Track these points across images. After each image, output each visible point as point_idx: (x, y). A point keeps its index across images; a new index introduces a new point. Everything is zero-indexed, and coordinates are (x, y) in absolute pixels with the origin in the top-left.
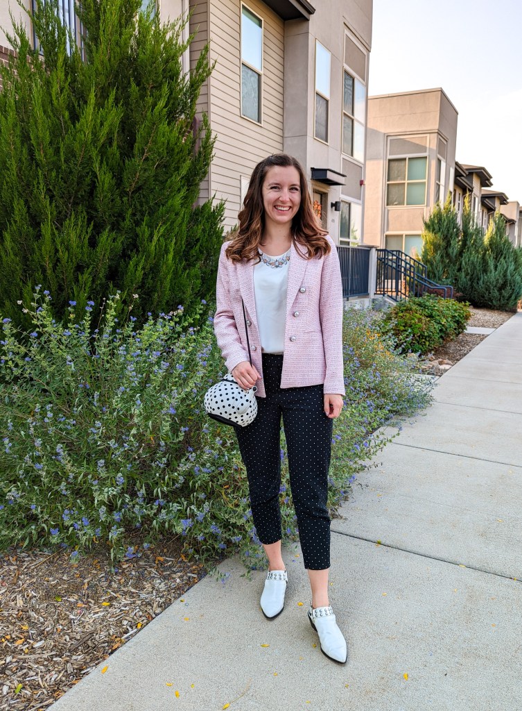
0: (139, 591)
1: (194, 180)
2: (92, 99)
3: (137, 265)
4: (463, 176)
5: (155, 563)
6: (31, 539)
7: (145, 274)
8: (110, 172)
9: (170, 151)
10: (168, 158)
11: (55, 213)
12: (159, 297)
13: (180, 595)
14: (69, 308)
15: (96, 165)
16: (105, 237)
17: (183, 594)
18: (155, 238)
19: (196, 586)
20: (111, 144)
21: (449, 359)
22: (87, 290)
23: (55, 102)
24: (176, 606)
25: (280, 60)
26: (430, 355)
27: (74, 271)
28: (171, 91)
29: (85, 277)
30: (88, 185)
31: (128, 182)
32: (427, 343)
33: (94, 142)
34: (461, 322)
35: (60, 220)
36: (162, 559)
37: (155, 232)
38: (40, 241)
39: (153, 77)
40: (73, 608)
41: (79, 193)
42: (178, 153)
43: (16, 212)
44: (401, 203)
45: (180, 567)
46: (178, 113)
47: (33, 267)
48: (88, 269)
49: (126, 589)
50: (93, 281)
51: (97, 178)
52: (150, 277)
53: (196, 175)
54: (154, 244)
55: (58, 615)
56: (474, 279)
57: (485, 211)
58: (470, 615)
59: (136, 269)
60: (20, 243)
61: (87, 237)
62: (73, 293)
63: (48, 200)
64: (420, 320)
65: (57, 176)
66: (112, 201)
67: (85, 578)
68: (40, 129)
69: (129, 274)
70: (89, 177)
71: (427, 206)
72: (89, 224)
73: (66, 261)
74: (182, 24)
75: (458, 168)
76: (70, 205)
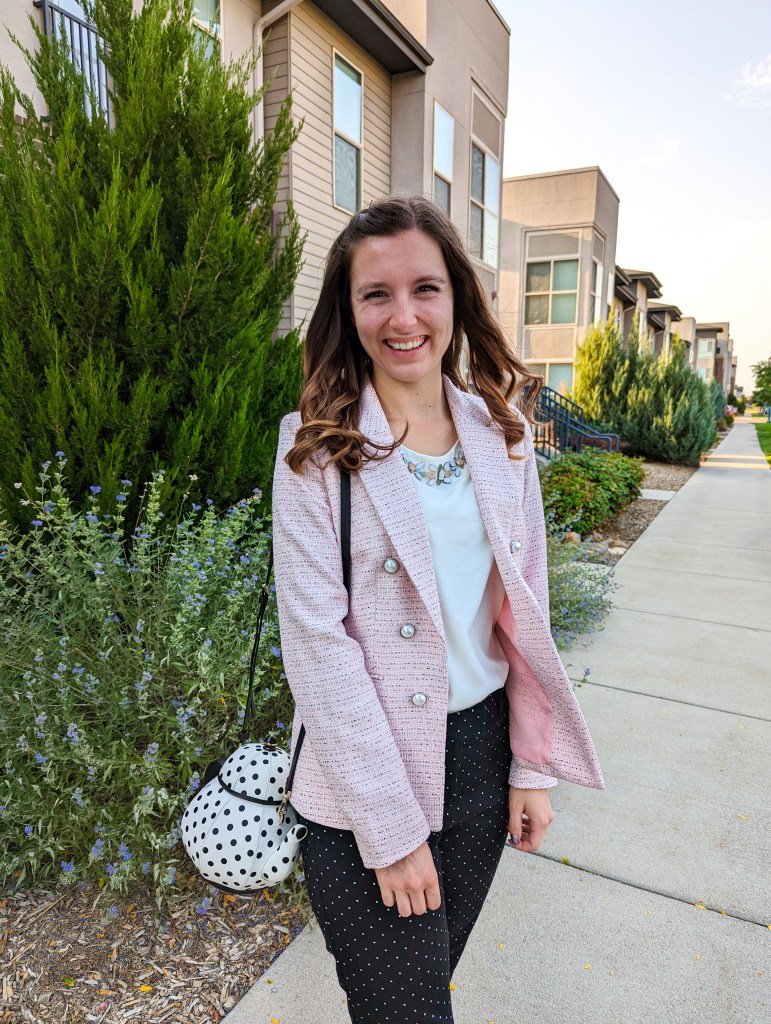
0: (198, 960)
1: (274, 299)
2: (117, 173)
3: (192, 427)
4: (625, 284)
5: (222, 907)
6: (29, 870)
7: (204, 439)
8: (148, 287)
9: (238, 254)
10: (235, 265)
11: (67, 350)
12: (226, 472)
13: (263, 969)
14: (91, 498)
15: (127, 276)
16: (143, 386)
17: (267, 968)
18: (220, 387)
19: (287, 952)
20: (148, 244)
21: (622, 539)
22: (118, 466)
23: (64, 184)
24: (259, 993)
25: (385, 128)
26: (597, 535)
27: (98, 438)
28: (238, 163)
29: (116, 446)
30: (116, 307)
31: (176, 300)
32: (593, 518)
33: (122, 241)
34: (634, 486)
35: (75, 359)
36: (233, 898)
37: (220, 377)
38: (44, 393)
39: (211, 141)
40: (92, 1000)
41: (103, 320)
42: (250, 258)
43: (7, 351)
44: (544, 321)
45: (262, 912)
46: (249, 199)
47: (36, 432)
48: (119, 433)
49: (176, 959)
50: (127, 452)
51: (129, 296)
52: (212, 444)
53: (277, 291)
54: (217, 395)
55: (68, 1015)
56: (643, 422)
57: (652, 330)
59: (191, 433)
60: (16, 397)
61: (115, 387)
62: (97, 470)
63: (56, 331)
64: (583, 486)
65: (68, 294)
66: (153, 330)
67: (113, 940)
68: (37, 223)
69: (181, 440)
70: (117, 295)
71: (578, 325)
72: (118, 365)
73: (85, 423)
74: (252, 60)
75: (619, 275)
76: (90, 339)
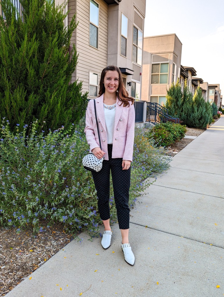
0: (45, 245)
1: (69, 73)
2: (26, 38)
3: (45, 109)
4: (184, 71)
5: (52, 234)
7: (48, 112)
8: (33, 69)
9: (59, 60)
10: (58, 63)
11: (11, 86)
12: (54, 122)
13: (62, 247)
14: (17, 127)
15: (28, 66)
16: (31, 96)
17: (63, 247)
18: (53, 97)
19: (69, 244)
20: (34, 57)
21: (177, 149)
22: (24, 119)
23: (10, 39)
24: (61, 252)
25: (106, 21)
26: (169, 148)
27: (19, 111)
28: (60, 34)
29: (23, 113)
30: (25, 74)
31: (41, 73)
32: (168, 142)
33: (27, 56)
34: (182, 134)
35: (13, 89)
36: (55, 232)
37: (53, 94)
38: (4, 98)
39: (52, 28)
40: (17, 252)
41: (21, 78)
42: (63, 61)
44: (157, 83)
45: (63, 236)
46: (62, 44)
47: (1, 109)
48: (24, 110)
49: (39, 245)
50: (27, 115)
51: (28, 72)
52: (50, 113)
53: (70, 70)
54: (52, 99)
55: (11, 255)
56: (188, 115)
57: (193, 86)
58: (185, 257)
59: (45, 110)
61: (24, 97)
62: (18, 120)
63: (8, 81)
64: (165, 133)
65: (11, 71)
66: (35, 81)
67: (22, 240)
68: (4, 51)
69: (42, 112)
70: (25, 71)
71: (168, 84)
72: (25, 91)
73: (15, 106)
74: (64, 6)
75: (182, 68)
76: (17, 83)
